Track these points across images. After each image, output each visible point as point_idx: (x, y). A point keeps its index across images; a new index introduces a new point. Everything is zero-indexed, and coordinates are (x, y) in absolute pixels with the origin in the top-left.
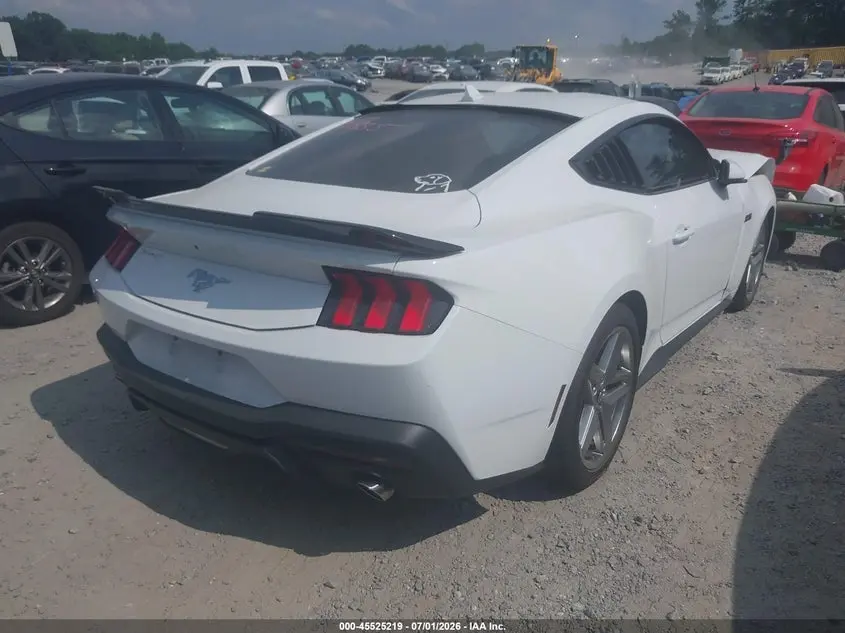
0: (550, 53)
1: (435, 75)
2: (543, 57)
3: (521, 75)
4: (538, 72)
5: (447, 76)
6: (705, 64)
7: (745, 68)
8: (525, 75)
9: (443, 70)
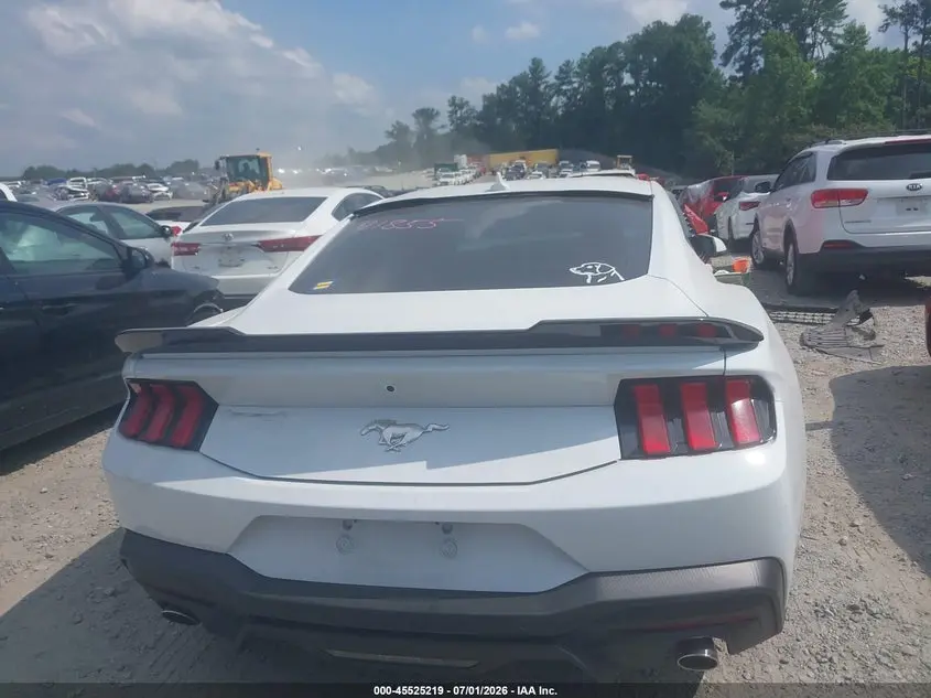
0: (263, 162)
1: (156, 194)
2: (254, 165)
3: (232, 189)
4: (252, 184)
5: (170, 194)
6: (436, 170)
7: (474, 172)
8: (237, 189)
9: (164, 189)
